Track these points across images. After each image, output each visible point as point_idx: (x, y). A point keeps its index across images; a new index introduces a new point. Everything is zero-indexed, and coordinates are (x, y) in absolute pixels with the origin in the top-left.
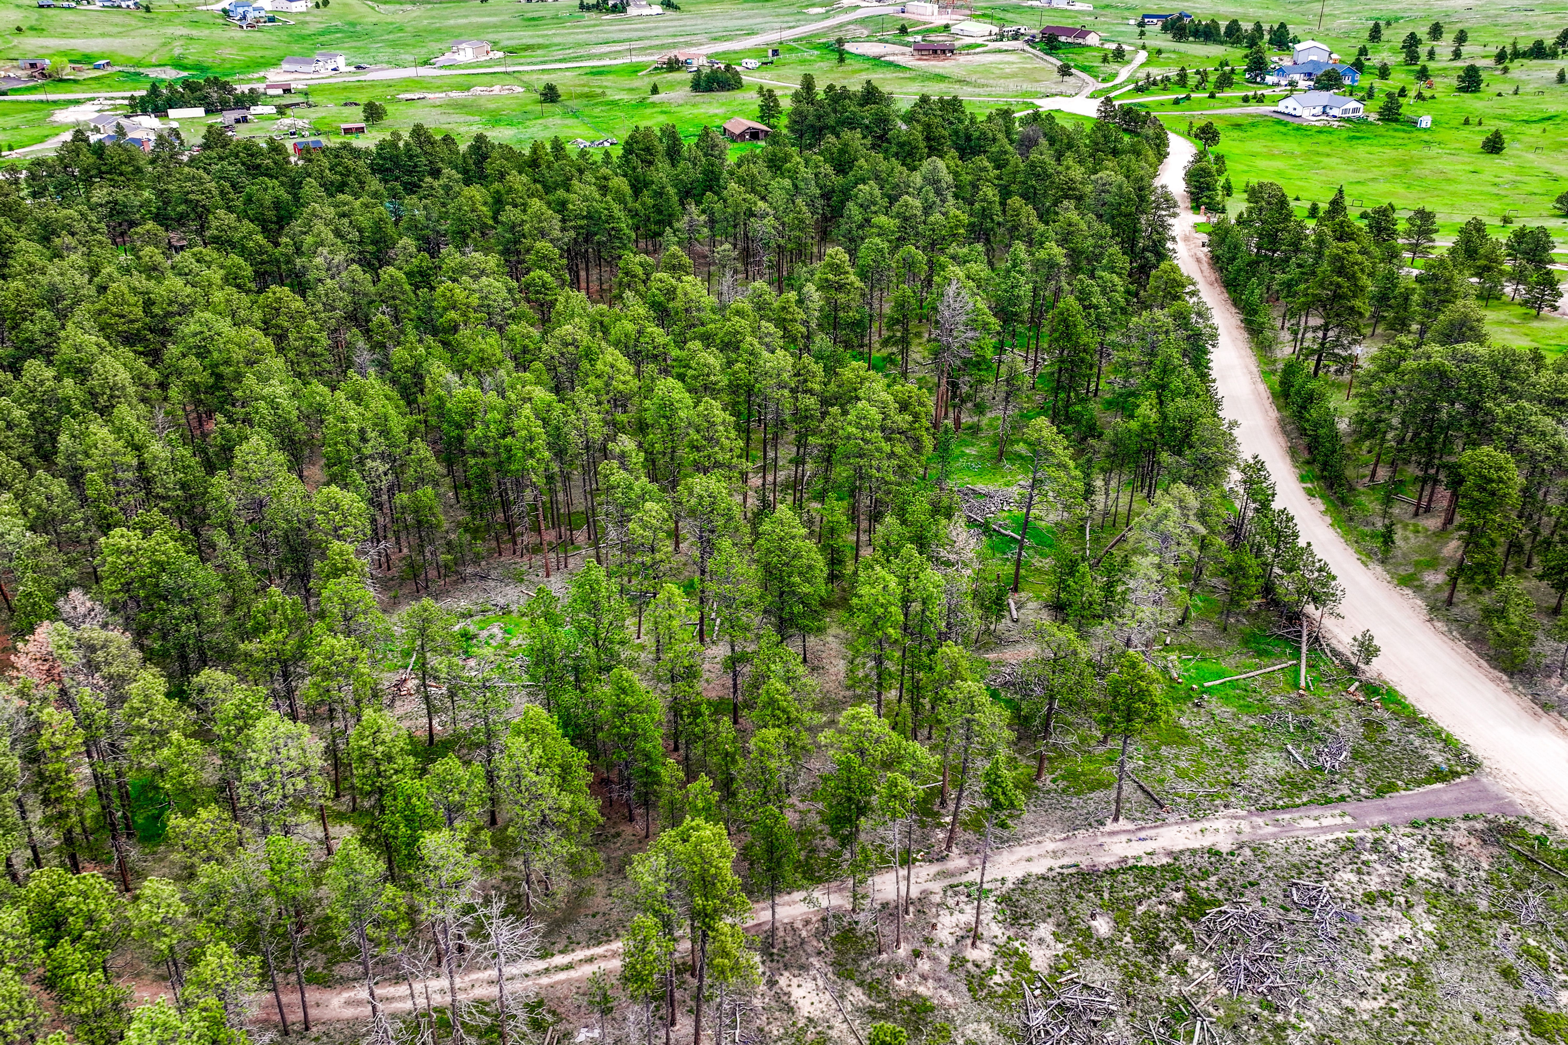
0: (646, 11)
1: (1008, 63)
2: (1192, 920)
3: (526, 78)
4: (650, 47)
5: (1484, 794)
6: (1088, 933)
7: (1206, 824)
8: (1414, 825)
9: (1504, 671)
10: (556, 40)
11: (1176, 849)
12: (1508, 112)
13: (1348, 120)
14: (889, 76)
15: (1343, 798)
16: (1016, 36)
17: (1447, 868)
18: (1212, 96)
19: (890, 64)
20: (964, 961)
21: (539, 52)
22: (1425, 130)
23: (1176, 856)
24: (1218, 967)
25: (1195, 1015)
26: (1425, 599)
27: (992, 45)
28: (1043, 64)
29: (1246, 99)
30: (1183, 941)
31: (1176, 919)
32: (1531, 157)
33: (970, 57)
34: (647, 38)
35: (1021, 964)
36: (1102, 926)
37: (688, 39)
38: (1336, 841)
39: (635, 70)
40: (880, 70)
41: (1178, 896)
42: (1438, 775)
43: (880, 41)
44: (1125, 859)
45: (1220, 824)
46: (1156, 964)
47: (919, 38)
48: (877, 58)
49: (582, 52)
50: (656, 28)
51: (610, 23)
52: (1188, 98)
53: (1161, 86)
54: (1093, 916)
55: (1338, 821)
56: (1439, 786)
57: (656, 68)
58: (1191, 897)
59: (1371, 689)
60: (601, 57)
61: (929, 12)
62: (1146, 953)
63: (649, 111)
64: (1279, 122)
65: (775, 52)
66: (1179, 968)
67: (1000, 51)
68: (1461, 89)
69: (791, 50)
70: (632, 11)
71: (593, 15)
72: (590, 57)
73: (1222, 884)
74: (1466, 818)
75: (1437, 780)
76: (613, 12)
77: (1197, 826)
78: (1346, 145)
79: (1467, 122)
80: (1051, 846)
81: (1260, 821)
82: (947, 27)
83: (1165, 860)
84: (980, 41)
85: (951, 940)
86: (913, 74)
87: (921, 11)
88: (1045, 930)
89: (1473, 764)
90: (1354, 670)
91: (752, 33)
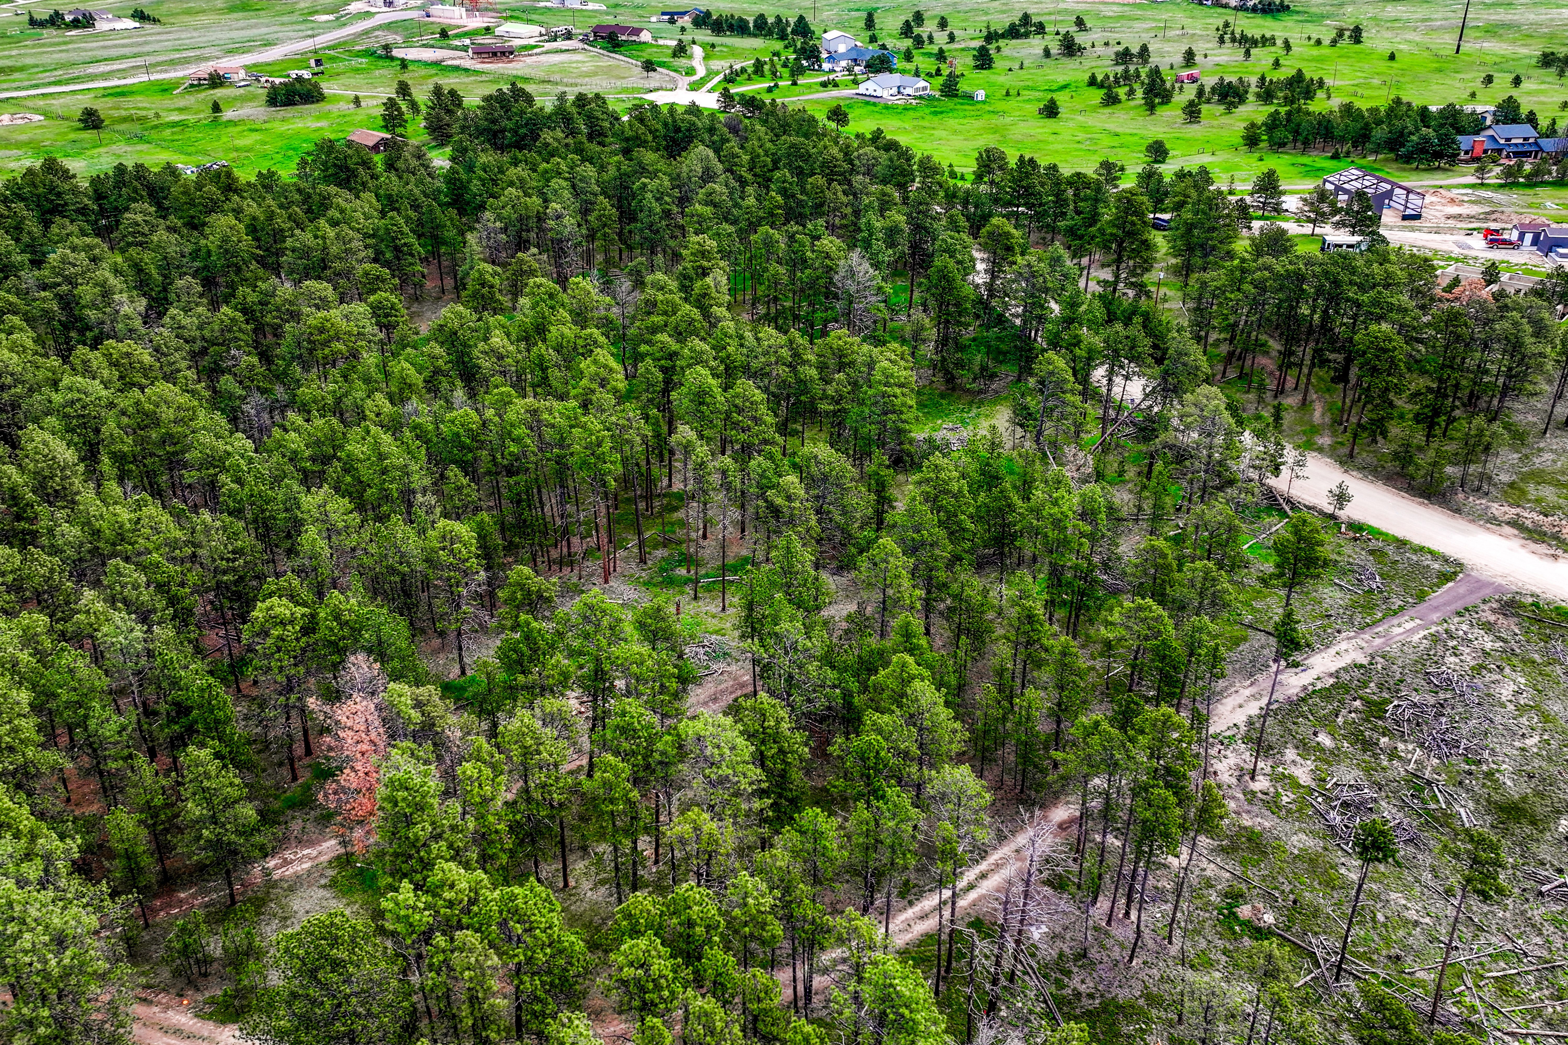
0: (119, 25)
1: (577, 62)
2: (1380, 718)
3: (30, 103)
4: (158, 64)
5: (1481, 584)
6: (1319, 747)
7: (1337, 648)
8: (1459, 614)
9: (1421, 496)
10: (29, 61)
11: (1333, 670)
12: (1030, 83)
13: (921, 97)
14: (466, 80)
15: (1401, 608)
16: (568, 36)
17: (1500, 638)
18: (795, 83)
19: (457, 68)
20: (1253, 793)
21: (16, 75)
22: (984, 102)
23: (1336, 675)
24: (1422, 745)
25: (1429, 783)
26: (1330, 457)
27: (548, 46)
28: (612, 62)
29: (824, 85)
30: (1384, 735)
31: (1367, 720)
32: (1080, 118)
33: (534, 58)
34: (148, 54)
35: (1293, 783)
36: (1324, 739)
37: (198, 52)
38: (1425, 637)
39: (165, 88)
40: (451, 74)
41: (1358, 703)
42: (1445, 578)
43: (424, 46)
44: (1305, 688)
45: (1344, 646)
46: (1375, 756)
47: (467, 42)
48: (437, 63)
49: (76, 72)
50: (146, 43)
51: (83, 38)
52: (776, 85)
53: (745, 76)
54: (1315, 734)
55: (1411, 625)
56: (1450, 584)
57: (192, 86)
58: (1368, 703)
59: (1356, 527)
60: (105, 76)
61: (457, 15)
62: (1364, 751)
63: (232, 130)
64: (867, 103)
65: (318, 62)
66: (1393, 754)
67: (562, 51)
68: (977, 67)
69: (333, 59)
70: (102, 26)
71: (53, 31)
72: (92, 78)
73: (1380, 686)
74: (1484, 602)
75: (1448, 580)
76: (77, 27)
77: (1332, 651)
78: (936, 119)
79: (1008, 94)
80: (1247, 692)
81: (1367, 637)
82: (488, 29)
83: (1332, 681)
84: (532, 42)
85: (1234, 781)
86: (491, 77)
87: (447, 14)
88: (1290, 754)
89: (1459, 565)
90: (1332, 517)
91: (268, 44)
